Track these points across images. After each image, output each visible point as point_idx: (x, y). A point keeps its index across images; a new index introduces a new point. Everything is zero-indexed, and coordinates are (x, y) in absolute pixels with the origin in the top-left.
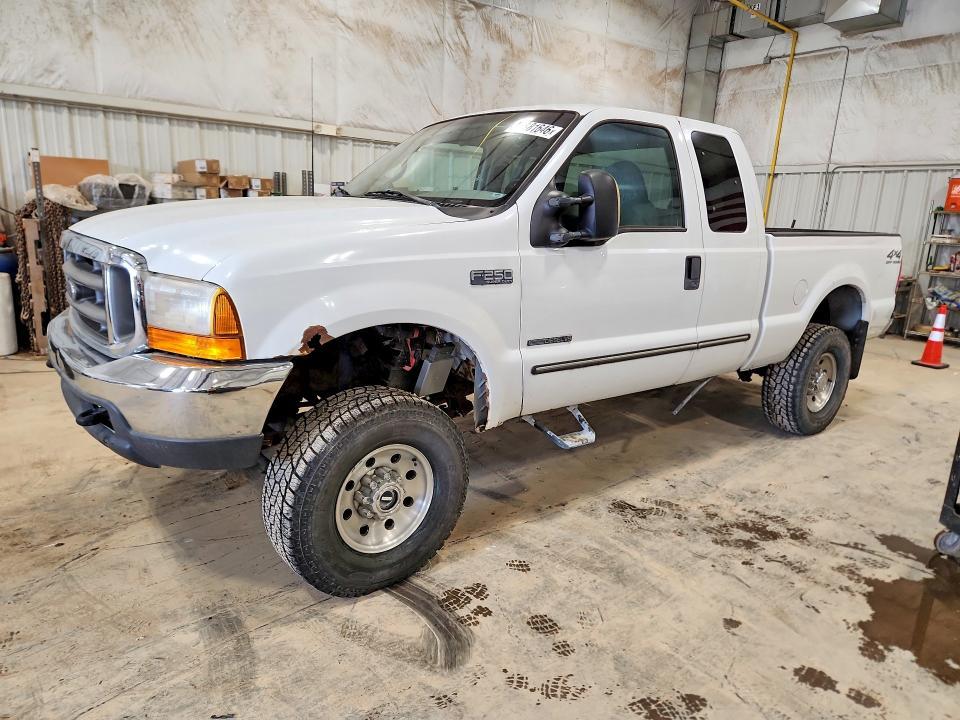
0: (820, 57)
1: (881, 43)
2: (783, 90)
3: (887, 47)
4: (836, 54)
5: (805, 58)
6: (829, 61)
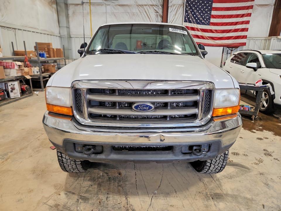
0: (98, 5)
1: (114, 4)
2: (89, 13)
3: (116, 5)
4: (103, 5)
5: (94, 5)
6: (101, 6)
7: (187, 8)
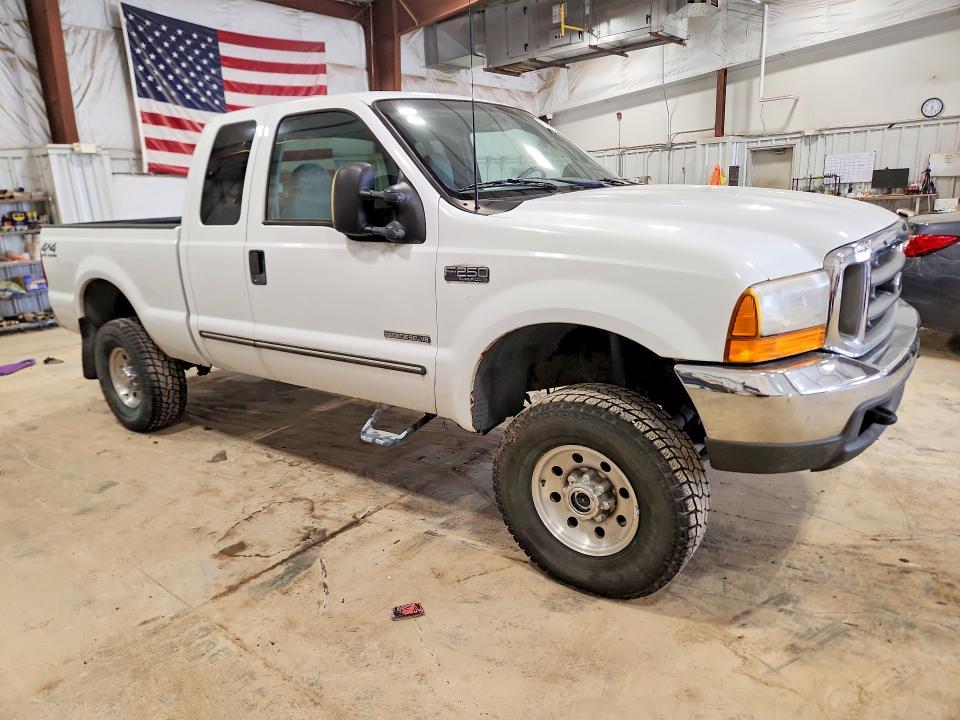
7: (137, 46)
